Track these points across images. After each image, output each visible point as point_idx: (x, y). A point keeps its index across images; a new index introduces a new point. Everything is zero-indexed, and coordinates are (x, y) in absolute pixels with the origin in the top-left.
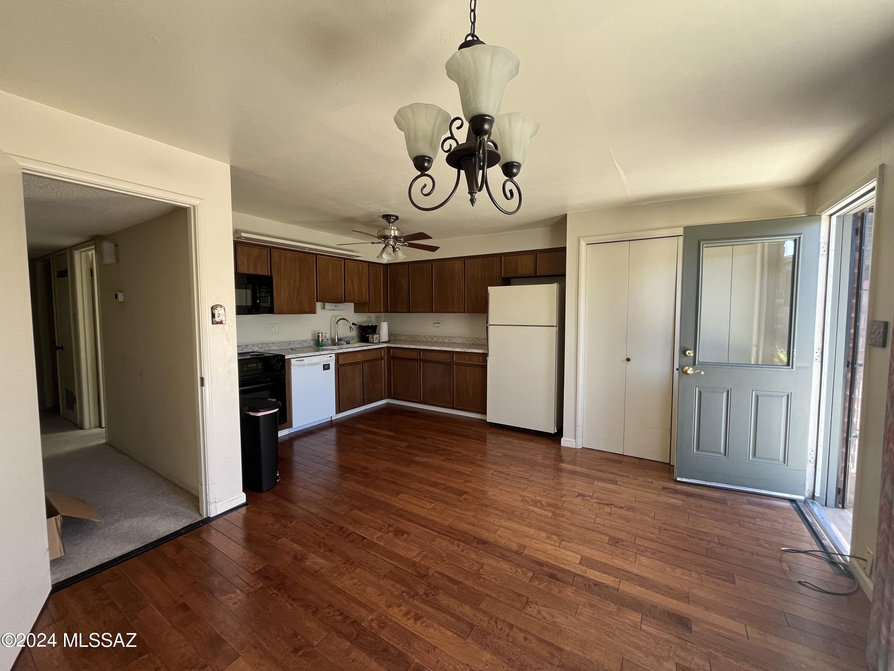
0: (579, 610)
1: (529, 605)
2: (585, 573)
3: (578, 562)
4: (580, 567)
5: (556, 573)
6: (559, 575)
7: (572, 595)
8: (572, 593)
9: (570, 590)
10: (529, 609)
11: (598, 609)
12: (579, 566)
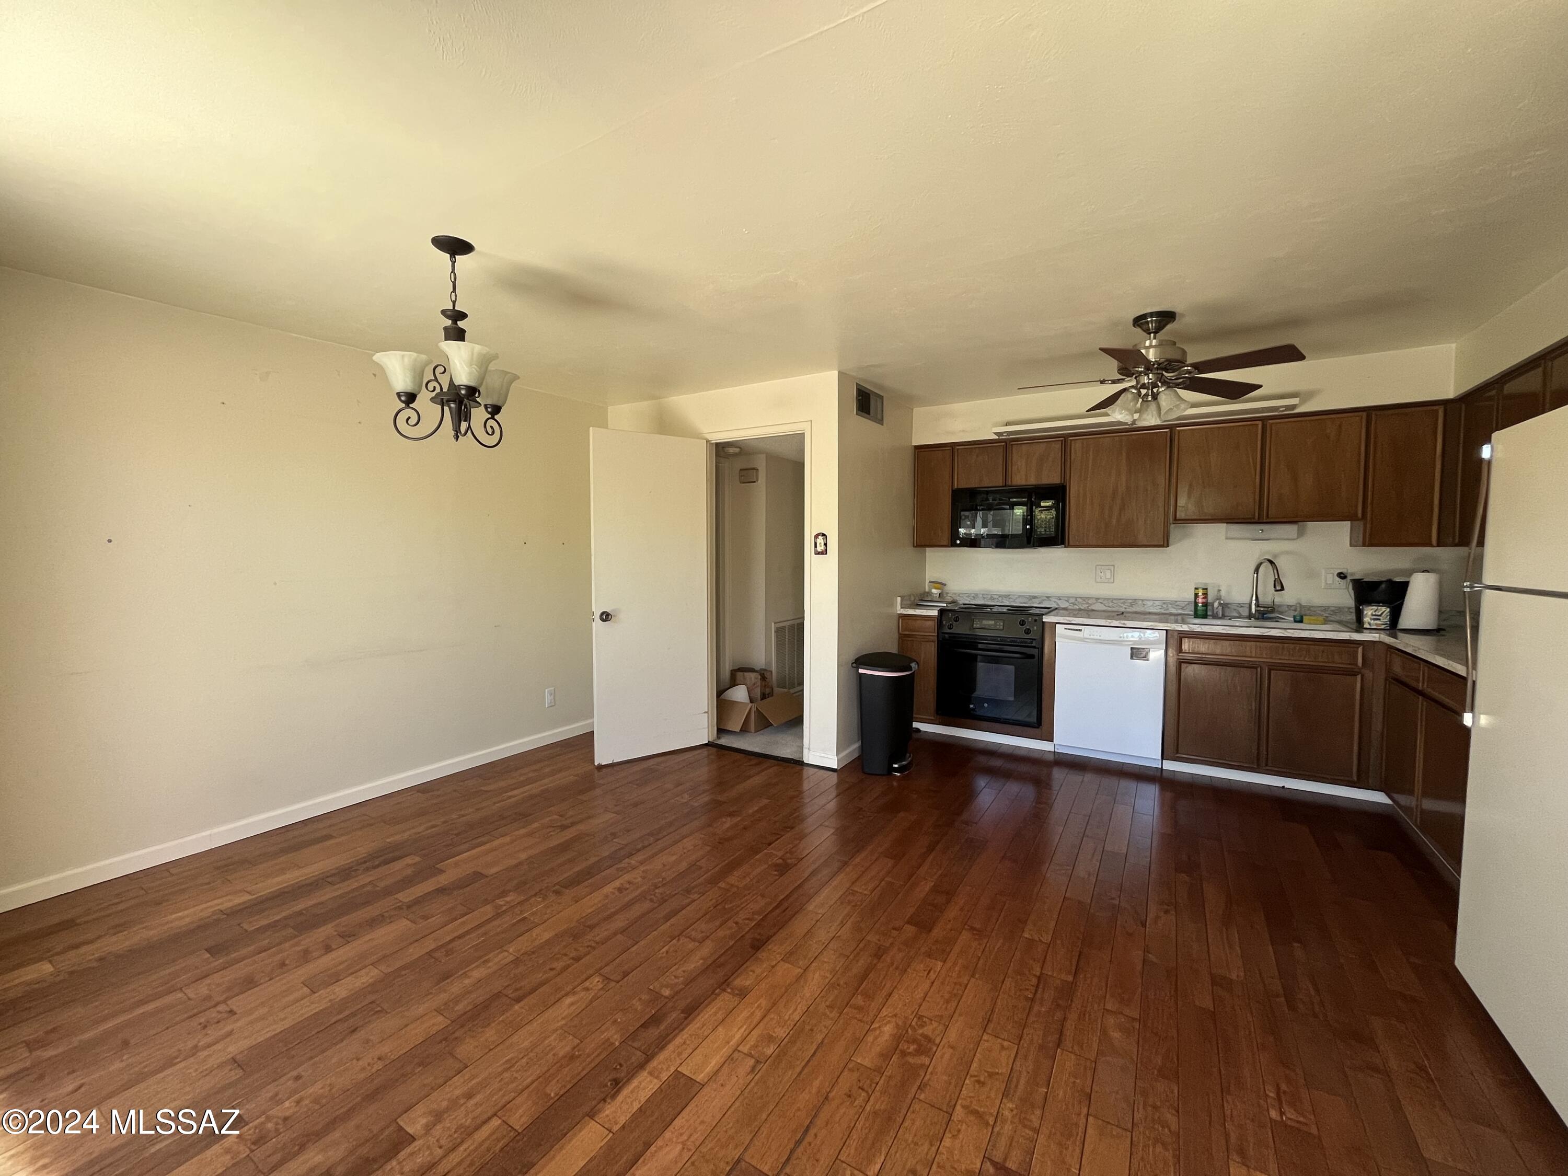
0: (571, 1037)
1: (603, 981)
2: (651, 1074)
3: (684, 1070)
4: (667, 1069)
5: (662, 1027)
6: (654, 1033)
7: (605, 1035)
8: (609, 1039)
9: (615, 1037)
10: (597, 980)
11: (562, 1065)
12: (672, 1069)
